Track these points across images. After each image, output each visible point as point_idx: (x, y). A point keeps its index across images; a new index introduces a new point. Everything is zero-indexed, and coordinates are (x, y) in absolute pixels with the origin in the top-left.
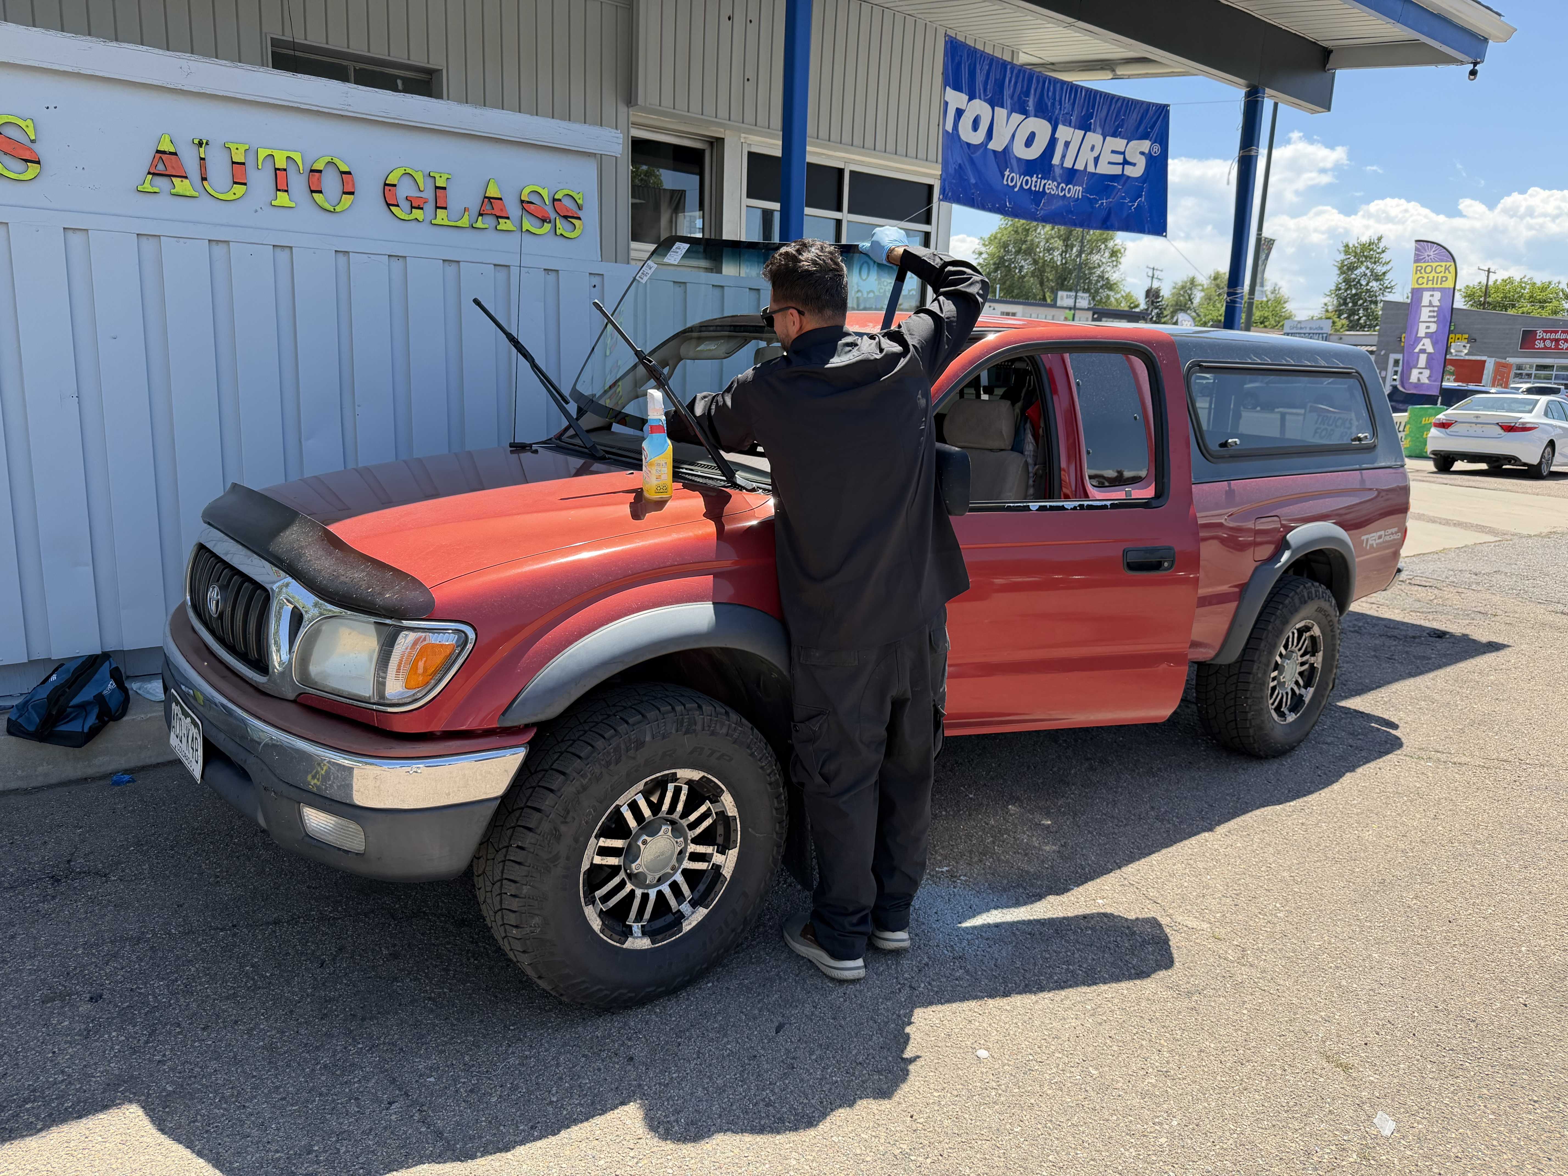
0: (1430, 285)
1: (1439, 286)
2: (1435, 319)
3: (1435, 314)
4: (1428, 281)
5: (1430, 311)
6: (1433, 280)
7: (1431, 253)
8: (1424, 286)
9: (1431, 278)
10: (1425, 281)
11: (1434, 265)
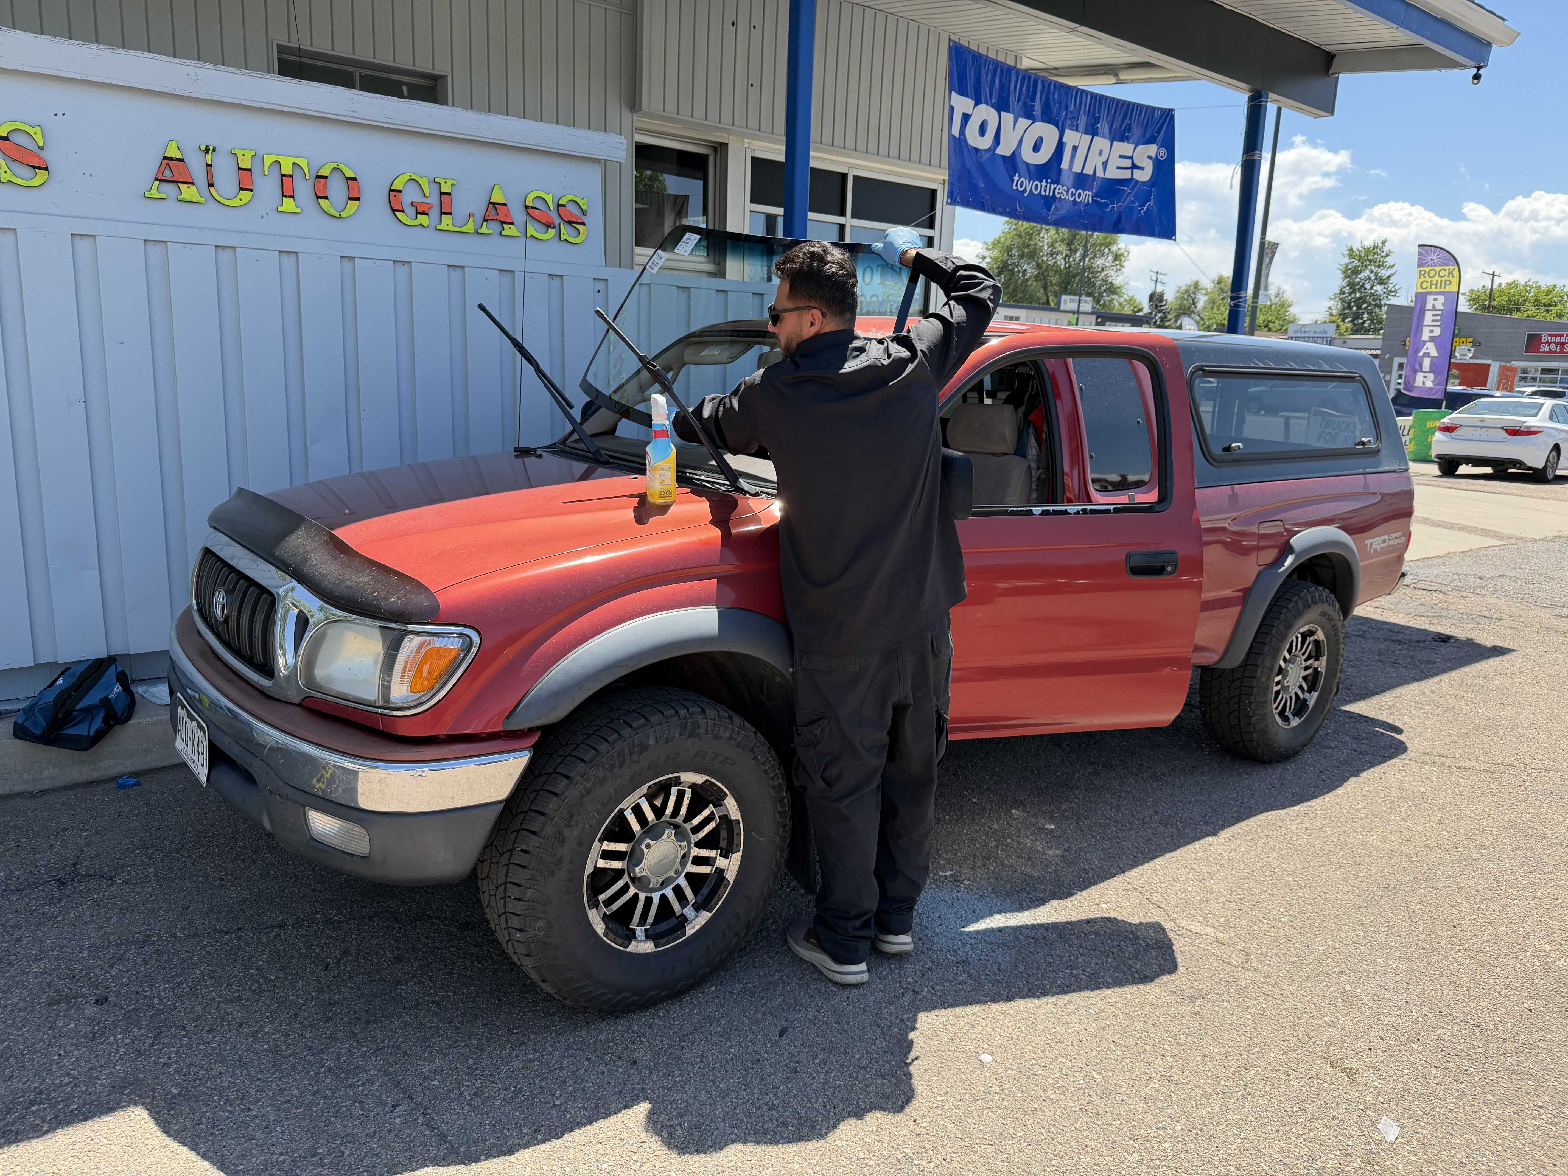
0: (1433, 289)
1: (1442, 290)
2: (1439, 323)
3: (1439, 318)
4: (1432, 284)
5: (1434, 315)
6: (1436, 284)
7: (1435, 258)
8: (1428, 290)
9: (1434, 282)
10: (1428, 285)
11: (1438, 269)
